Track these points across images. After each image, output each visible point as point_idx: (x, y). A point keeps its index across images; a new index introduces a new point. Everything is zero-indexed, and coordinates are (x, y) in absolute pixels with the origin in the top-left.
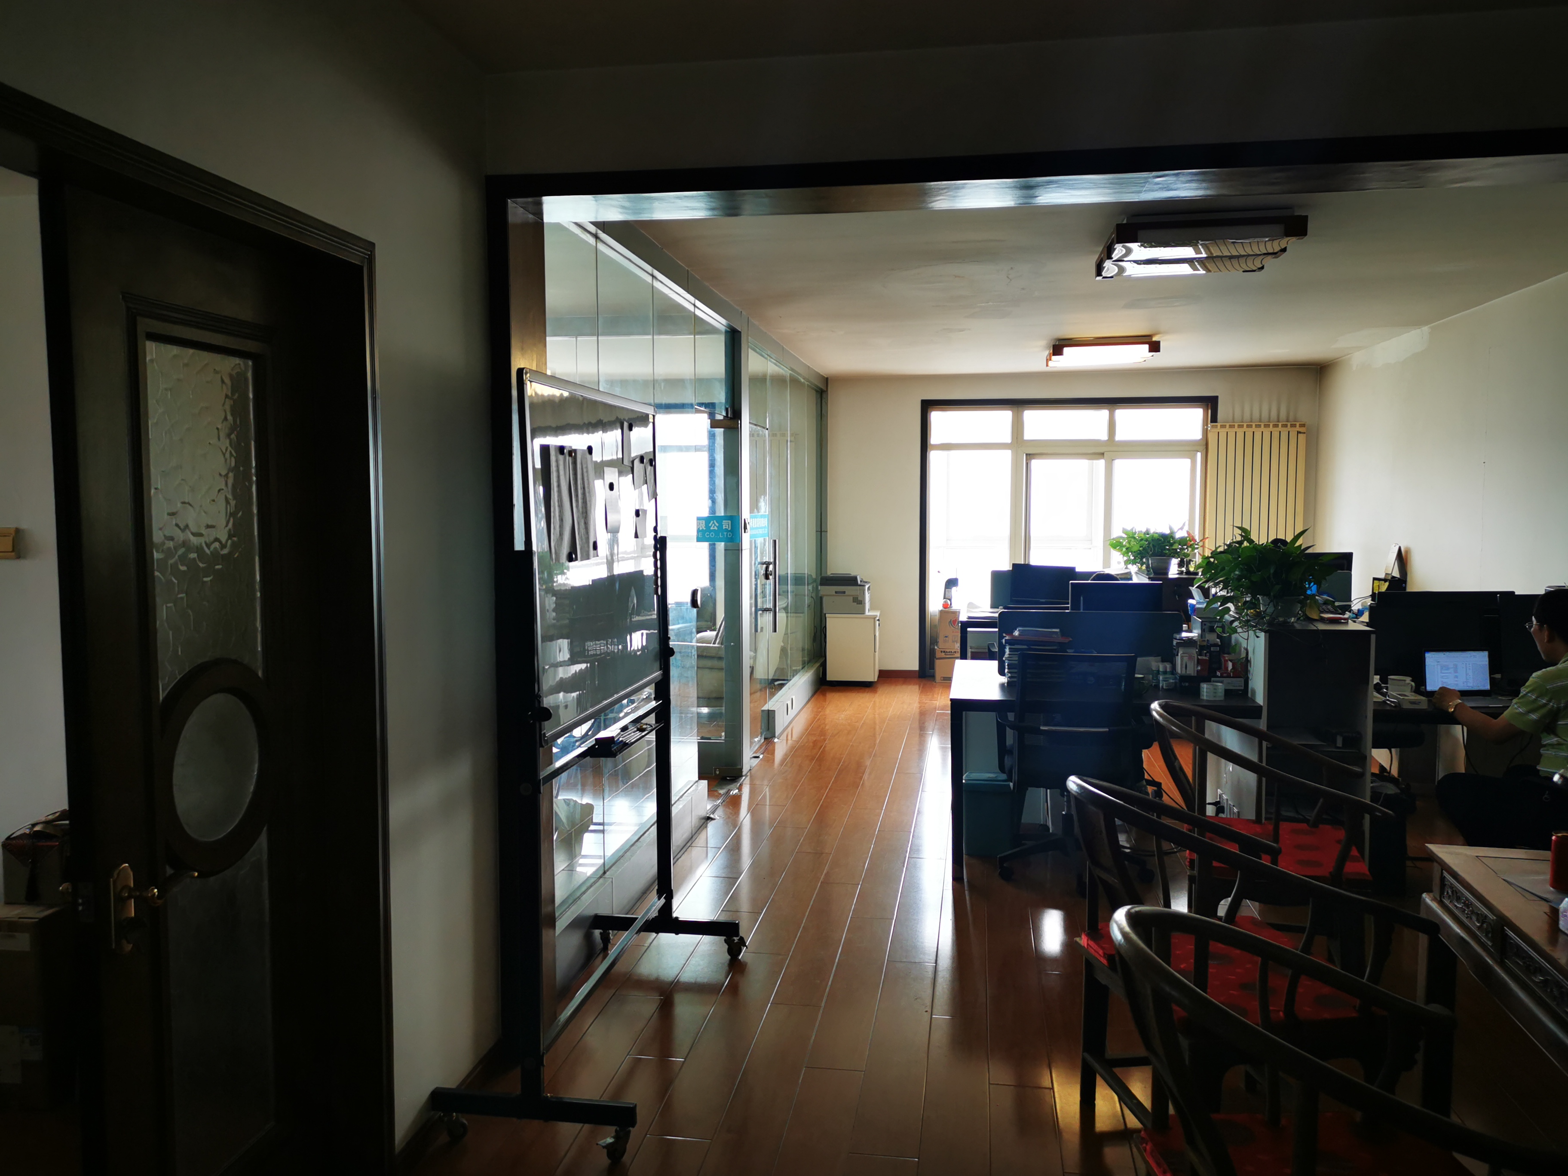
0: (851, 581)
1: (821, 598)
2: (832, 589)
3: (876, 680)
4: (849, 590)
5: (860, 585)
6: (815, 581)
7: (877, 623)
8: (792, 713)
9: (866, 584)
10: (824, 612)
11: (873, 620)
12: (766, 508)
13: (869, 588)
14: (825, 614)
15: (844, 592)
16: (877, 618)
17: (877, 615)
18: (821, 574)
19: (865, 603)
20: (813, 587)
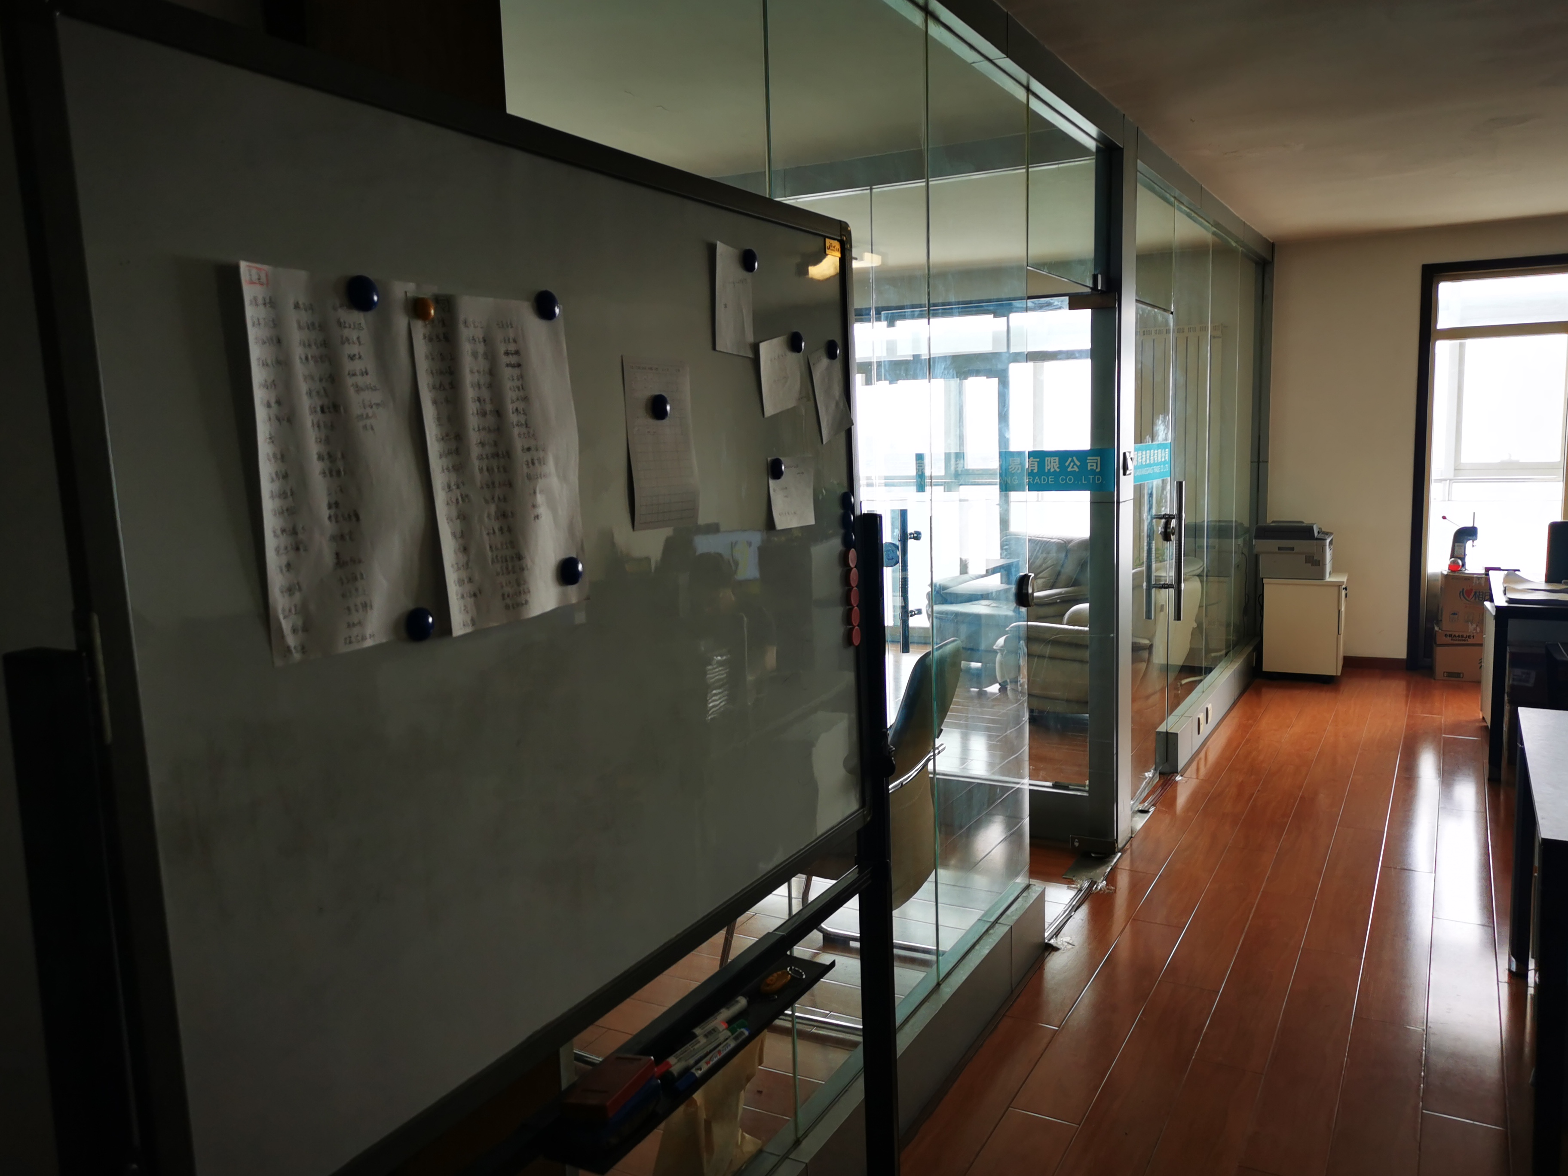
0: (1304, 532)
1: (1257, 557)
2: (1272, 545)
3: (1339, 674)
4: (1299, 545)
5: (1317, 539)
6: (1247, 531)
7: (1344, 592)
8: (1206, 729)
9: (1326, 537)
10: (1261, 576)
11: (1336, 589)
12: (1167, 434)
13: (1331, 543)
14: (1262, 579)
15: (1292, 549)
16: (1344, 586)
17: (1343, 582)
18: (1257, 523)
19: (1324, 565)
20: (1244, 540)
